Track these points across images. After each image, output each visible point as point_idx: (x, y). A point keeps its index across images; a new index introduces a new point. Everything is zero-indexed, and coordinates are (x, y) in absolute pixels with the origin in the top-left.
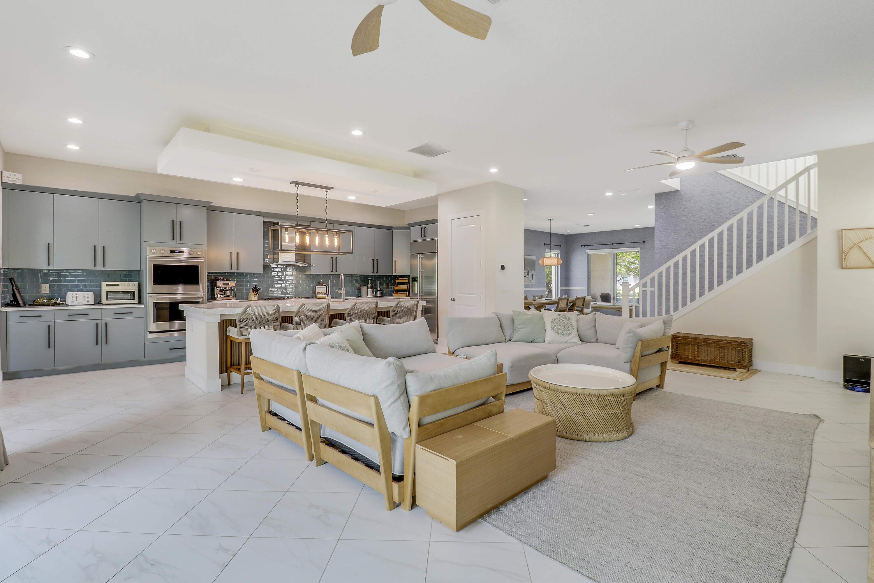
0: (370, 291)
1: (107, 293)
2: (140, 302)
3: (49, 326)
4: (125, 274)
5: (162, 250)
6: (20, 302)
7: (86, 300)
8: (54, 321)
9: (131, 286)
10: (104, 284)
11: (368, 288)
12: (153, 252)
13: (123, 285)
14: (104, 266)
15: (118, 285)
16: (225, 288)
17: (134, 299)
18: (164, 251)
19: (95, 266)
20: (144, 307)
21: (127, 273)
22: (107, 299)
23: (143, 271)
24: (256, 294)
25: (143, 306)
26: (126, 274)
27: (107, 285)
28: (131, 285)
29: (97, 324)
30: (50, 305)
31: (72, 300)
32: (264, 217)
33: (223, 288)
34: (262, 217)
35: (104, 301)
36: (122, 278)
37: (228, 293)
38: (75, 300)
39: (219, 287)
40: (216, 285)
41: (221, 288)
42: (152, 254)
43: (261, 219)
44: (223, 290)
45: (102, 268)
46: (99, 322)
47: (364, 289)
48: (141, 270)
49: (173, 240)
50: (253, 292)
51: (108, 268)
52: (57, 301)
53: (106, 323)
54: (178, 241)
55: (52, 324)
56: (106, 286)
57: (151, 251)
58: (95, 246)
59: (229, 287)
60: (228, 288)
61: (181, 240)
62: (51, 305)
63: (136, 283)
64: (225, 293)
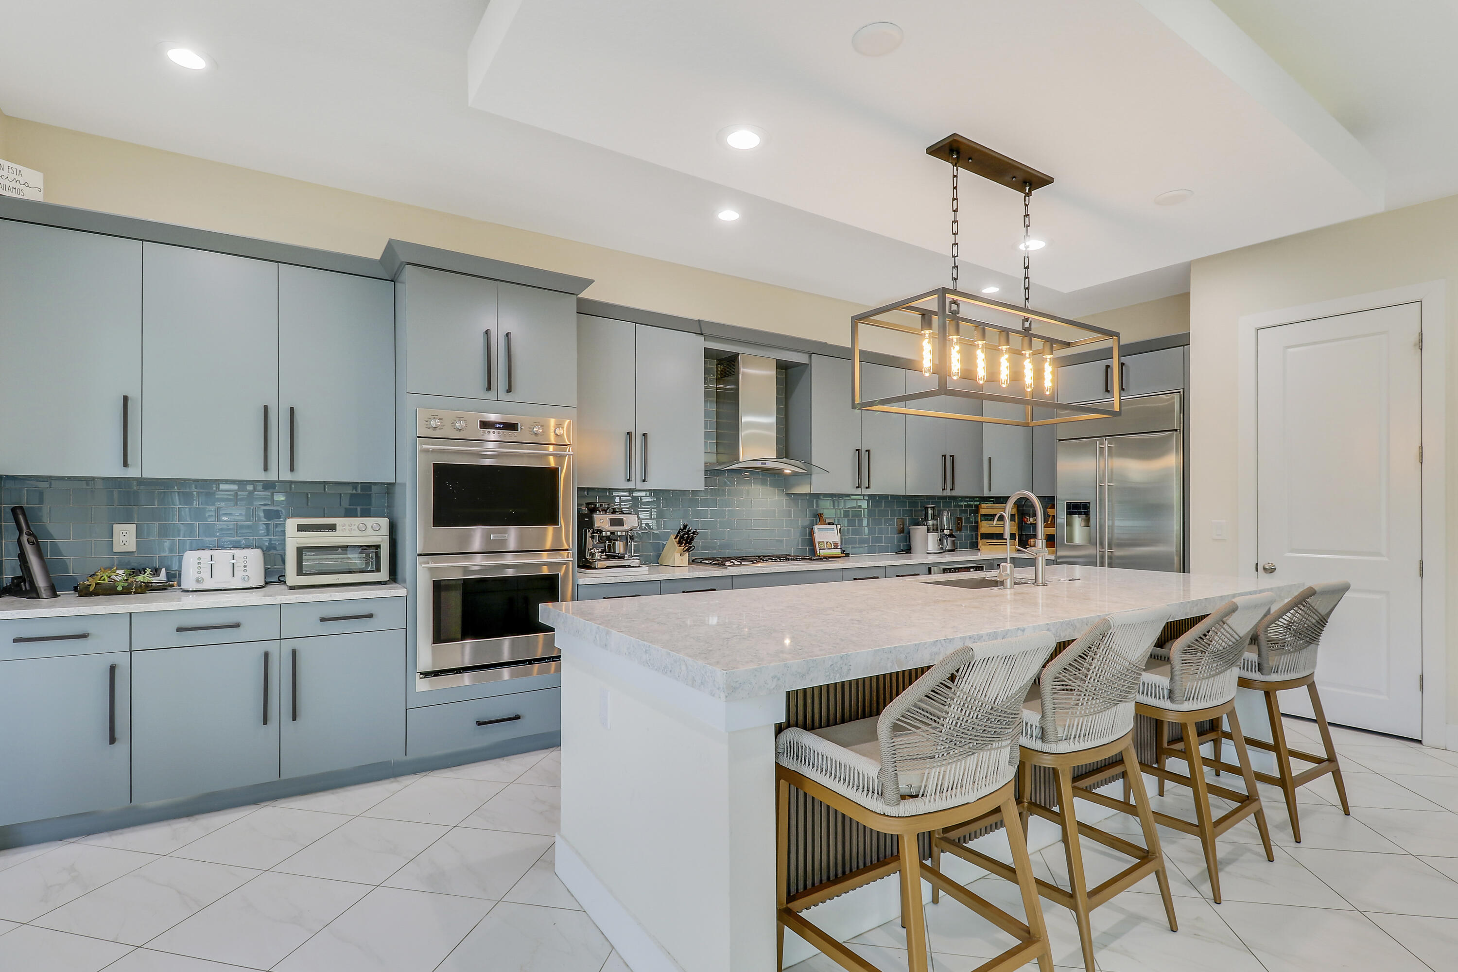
0: (933, 538)
1: (300, 551)
2: (394, 576)
3: (113, 668)
4: (352, 495)
5: (460, 418)
6: (41, 582)
7: (239, 573)
8: (131, 651)
9: (370, 531)
10: (291, 524)
11: (928, 531)
12: (433, 423)
13: (347, 527)
14: (292, 469)
15: (332, 527)
16: (612, 533)
17: (378, 570)
18: (465, 421)
19: (266, 469)
20: (406, 596)
21: (359, 491)
22: (300, 572)
23: (404, 485)
24: (688, 550)
25: (402, 592)
26: (355, 494)
27: (301, 528)
28: (369, 527)
29: (267, 655)
30: (130, 593)
31: (199, 576)
32: (707, 337)
33: (608, 534)
34: (703, 338)
35: (292, 578)
36: (345, 503)
37: (619, 547)
38: (206, 574)
39: (598, 530)
40: (591, 524)
41: (604, 534)
42: (431, 430)
43: (700, 344)
44: (608, 538)
45: (287, 476)
46: (273, 648)
47: (919, 533)
48: (397, 481)
49: (489, 388)
50: (680, 543)
51: (304, 474)
52: (155, 579)
53: (294, 652)
54: (503, 395)
55: (122, 660)
56: (298, 530)
57: (428, 421)
58: (266, 408)
59: (621, 531)
60: (619, 533)
61: (509, 390)
62: (135, 593)
63: (384, 522)
64: (612, 548)
